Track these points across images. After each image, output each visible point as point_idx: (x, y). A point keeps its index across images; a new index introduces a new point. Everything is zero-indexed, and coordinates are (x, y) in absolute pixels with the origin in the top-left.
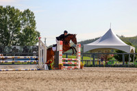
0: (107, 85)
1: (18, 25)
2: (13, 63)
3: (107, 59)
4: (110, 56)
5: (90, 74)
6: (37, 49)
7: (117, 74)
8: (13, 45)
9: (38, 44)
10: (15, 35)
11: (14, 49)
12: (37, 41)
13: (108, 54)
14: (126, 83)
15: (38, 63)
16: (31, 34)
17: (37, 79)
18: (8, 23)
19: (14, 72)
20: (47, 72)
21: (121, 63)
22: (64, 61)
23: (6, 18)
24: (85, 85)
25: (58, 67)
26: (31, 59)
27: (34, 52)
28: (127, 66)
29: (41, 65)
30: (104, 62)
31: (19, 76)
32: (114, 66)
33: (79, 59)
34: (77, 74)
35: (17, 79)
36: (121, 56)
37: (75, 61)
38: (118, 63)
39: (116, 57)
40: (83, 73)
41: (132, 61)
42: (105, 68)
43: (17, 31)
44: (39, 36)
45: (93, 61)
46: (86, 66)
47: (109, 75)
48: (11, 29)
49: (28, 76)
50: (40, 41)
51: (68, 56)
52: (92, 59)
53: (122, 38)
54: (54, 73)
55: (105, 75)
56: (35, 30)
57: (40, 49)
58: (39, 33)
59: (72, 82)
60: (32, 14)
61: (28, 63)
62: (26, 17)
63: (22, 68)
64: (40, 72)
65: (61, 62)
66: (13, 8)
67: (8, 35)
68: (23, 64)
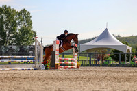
0: (103, 84)
1: (14, 25)
2: (9, 63)
3: (103, 59)
4: (107, 55)
5: (86, 74)
6: (33, 49)
7: (113, 74)
8: (10, 44)
9: (34, 44)
10: (12, 35)
11: (11, 49)
12: (34, 40)
13: (104, 53)
14: (122, 83)
15: (34, 63)
16: (27, 33)
17: (33, 79)
18: (5, 23)
19: (11, 72)
20: (44, 71)
21: (118, 63)
22: (61, 60)
23: (2, 17)
24: (82, 85)
25: (54, 67)
26: (28, 59)
27: (31, 52)
28: (123, 66)
29: (37, 65)
30: (101, 62)
31: (16, 75)
32: (111, 66)
33: (76, 59)
34: (73, 74)
35: (13, 79)
36: (117, 55)
37: (71, 60)
38: (114, 63)
39: (112, 57)
40: (79, 73)
41: (128, 61)
42: (101, 67)
43: (13, 30)
44: (35, 36)
45: (90, 61)
46: (82, 65)
47: (106, 74)
48: (7, 28)
49: (24, 76)
50: (36, 41)
51: (65, 56)
52: (89, 59)
53: (119, 38)
54: (51, 72)
55: (101, 75)
56: (32, 30)
57: (36, 49)
58: (35, 33)
59: (69, 81)
60: (29, 13)
61: (25, 63)
62: (22, 16)
63: (18, 67)
64: (36, 71)
65: (57, 62)
66: (10, 7)
67: (5, 34)
68: (19, 63)
